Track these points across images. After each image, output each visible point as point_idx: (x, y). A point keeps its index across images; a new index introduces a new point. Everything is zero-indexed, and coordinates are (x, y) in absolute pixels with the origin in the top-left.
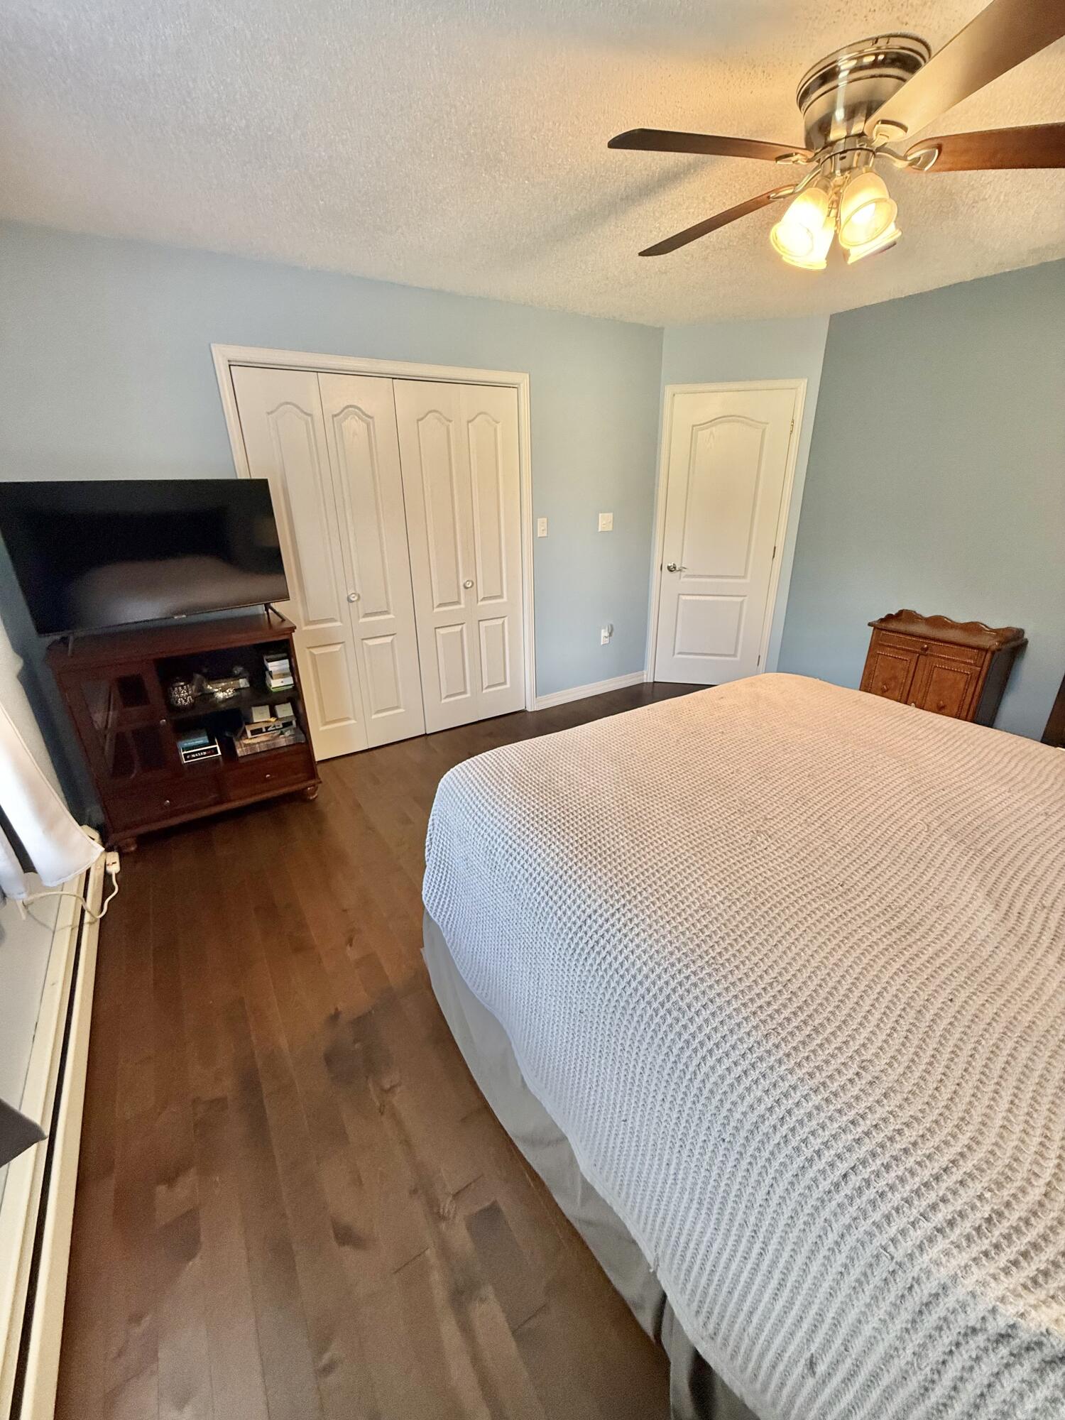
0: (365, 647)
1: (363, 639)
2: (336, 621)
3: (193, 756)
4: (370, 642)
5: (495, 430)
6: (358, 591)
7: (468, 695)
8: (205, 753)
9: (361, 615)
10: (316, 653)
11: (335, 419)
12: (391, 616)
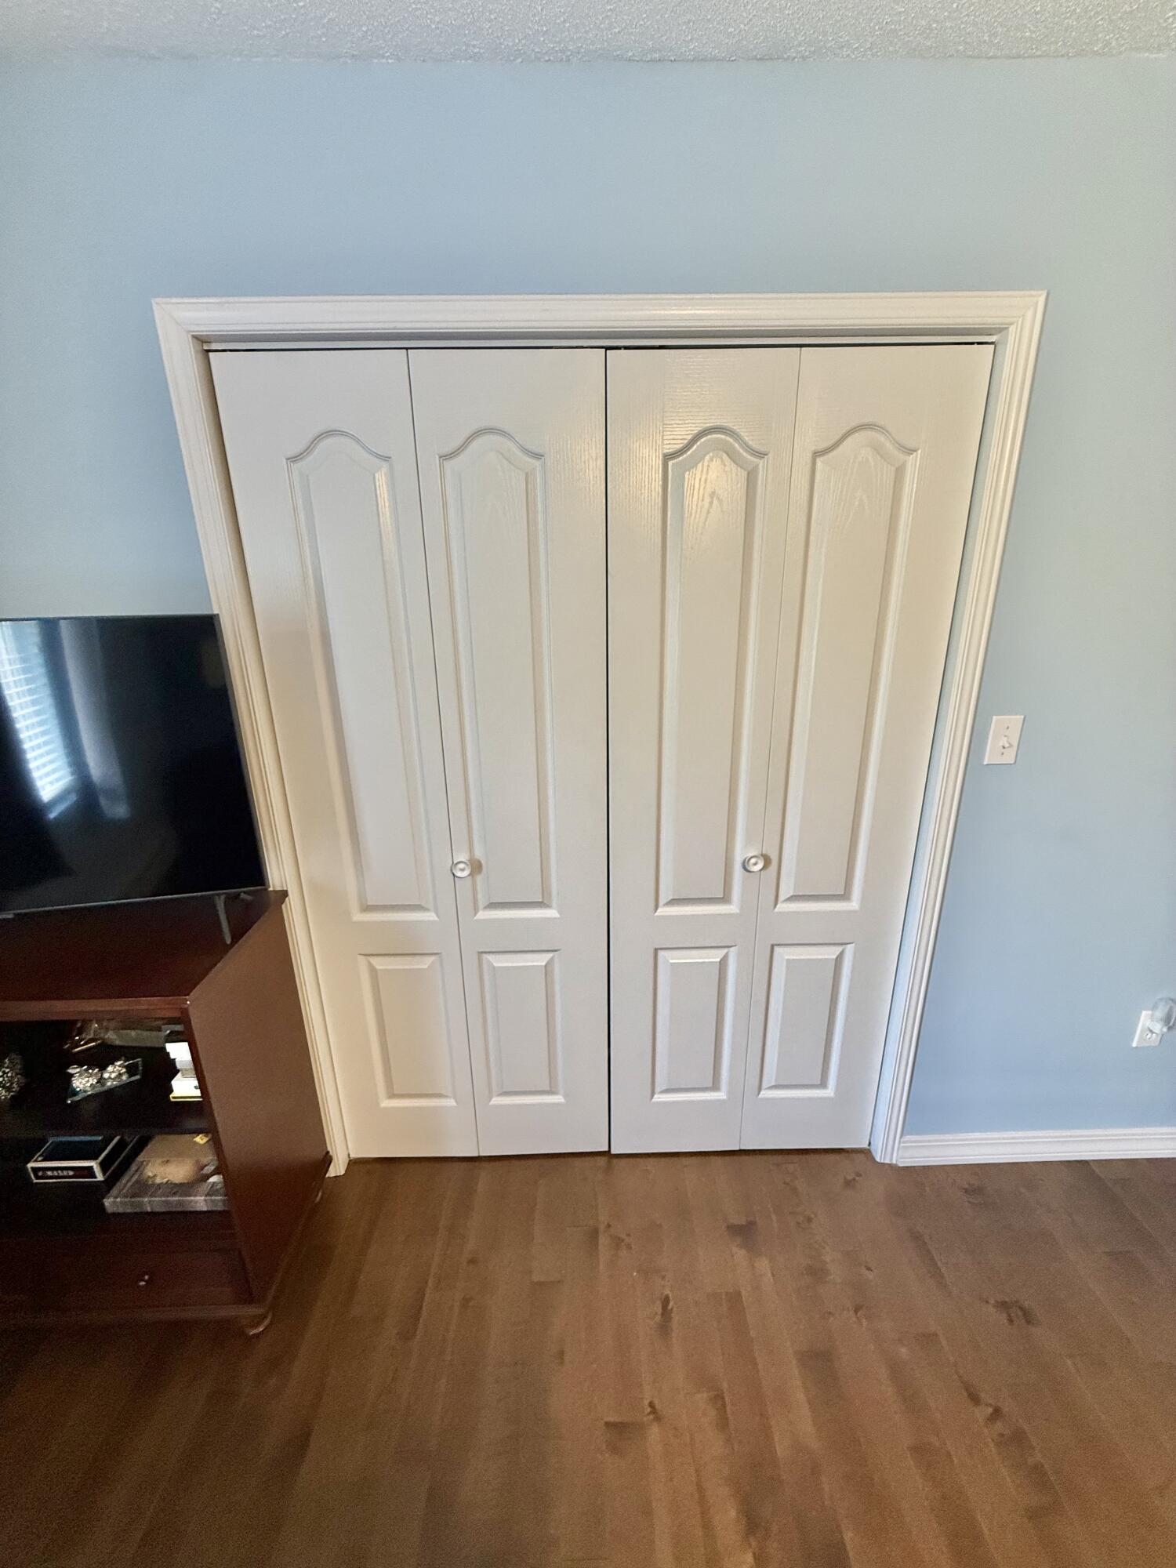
0: (485, 966)
1: (482, 952)
2: (426, 909)
3: (49, 1173)
4: (499, 961)
5: (900, 472)
6: (479, 854)
7: (721, 1095)
8: (71, 1173)
9: (482, 901)
10: (378, 967)
11: (448, 465)
12: (551, 913)
